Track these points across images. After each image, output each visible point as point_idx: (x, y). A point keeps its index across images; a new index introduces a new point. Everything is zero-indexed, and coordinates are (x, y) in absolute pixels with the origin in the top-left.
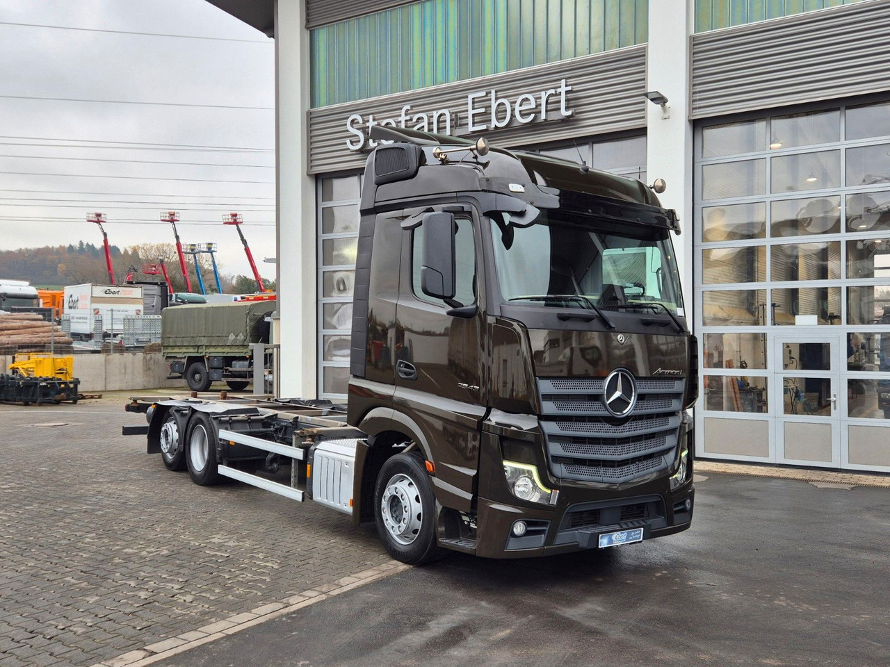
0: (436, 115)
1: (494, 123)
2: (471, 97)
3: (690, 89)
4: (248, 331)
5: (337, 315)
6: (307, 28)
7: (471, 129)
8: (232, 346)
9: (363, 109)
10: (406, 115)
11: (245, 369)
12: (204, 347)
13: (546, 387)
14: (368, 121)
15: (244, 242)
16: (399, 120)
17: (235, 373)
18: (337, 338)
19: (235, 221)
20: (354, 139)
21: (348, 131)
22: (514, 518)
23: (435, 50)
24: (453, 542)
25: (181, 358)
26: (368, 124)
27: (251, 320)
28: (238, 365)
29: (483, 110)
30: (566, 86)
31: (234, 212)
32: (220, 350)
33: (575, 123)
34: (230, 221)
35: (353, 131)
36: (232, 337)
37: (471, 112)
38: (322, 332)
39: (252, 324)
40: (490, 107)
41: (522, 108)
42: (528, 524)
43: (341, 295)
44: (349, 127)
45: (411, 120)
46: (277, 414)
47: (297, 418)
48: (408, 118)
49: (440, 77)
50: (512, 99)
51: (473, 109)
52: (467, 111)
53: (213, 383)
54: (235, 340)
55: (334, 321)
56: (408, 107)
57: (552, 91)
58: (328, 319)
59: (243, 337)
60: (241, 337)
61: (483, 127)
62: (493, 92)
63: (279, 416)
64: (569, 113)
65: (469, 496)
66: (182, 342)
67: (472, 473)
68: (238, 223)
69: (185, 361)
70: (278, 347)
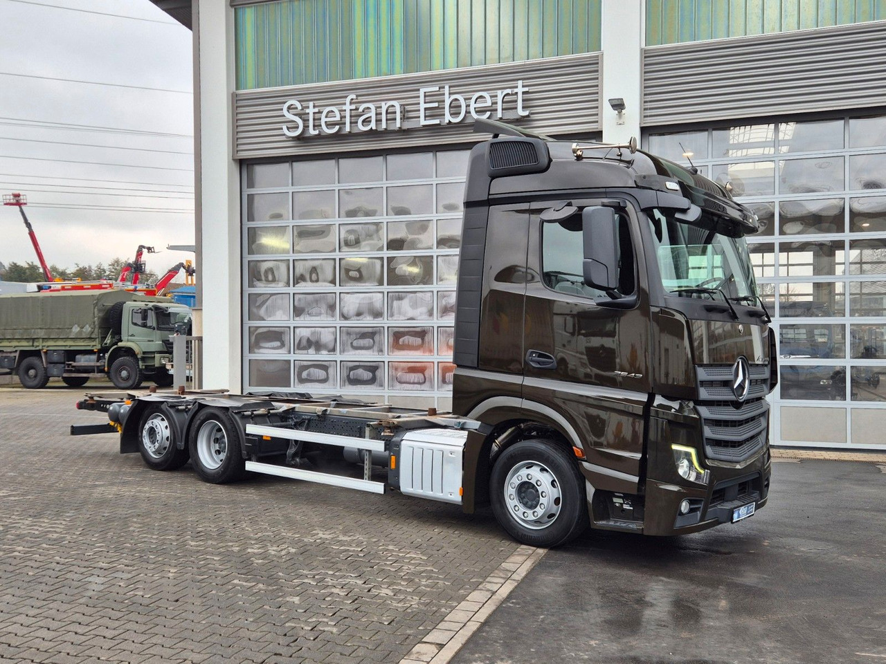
0: (384, 106)
1: (448, 118)
2: (422, 91)
3: (641, 99)
4: (96, 323)
5: (265, 306)
6: (232, 6)
7: (423, 122)
8: (77, 338)
9: (303, 96)
10: (351, 103)
11: (92, 364)
12: (41, 340)
13: (702, 374)
14: (308, 107)
15: (28, 225)
16: (344, 108)
17: (80, 368)
18: (265, 330)
19: (17, 201)
20: (290, 125)
21: (284, 116)
22: (679, 497)
23: (379, 40)
24: (612, 523)
25: (11, 352)
26: (307, 111)
27: (99, 311)
28: (82, 360)
29: (436, 105)
30: (523, 86)
31: (16, 192)
32: (60, 343)
33: (529, 123)
34: (12, 201)
35: (290, 116)
36: (76, 329)
37: (423, 106)
38: (248, 324)
39: (101, 315)
40: (444, 101)
41: (477, 105)
42: (691, 502)
43: (269, 286)
44: (285, 112)
45: (357, 109)
46: (294, 408)
47: (326, 410)
48: (353, 107)
49: (384, 67)
50: (468, 95)
51: (425, 103)
52: (419, 104)
53: (51, 379)
54: (80, 332)
55: (262, 312)
56: (354, 97)
57: (509, 91)
58: (255, 310)
59: (90, 329)
60: (88, 329)
61: (436, 121)
62: (447, 87)
63: (296, 410)
64: (526, 113)
65: (636, 479)
66: (13, 334)
67: (638, 456)
68: (22, 204)
69: (17, 355)
70: (200, 339)
